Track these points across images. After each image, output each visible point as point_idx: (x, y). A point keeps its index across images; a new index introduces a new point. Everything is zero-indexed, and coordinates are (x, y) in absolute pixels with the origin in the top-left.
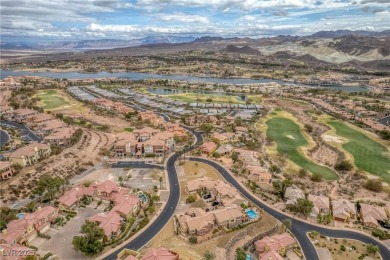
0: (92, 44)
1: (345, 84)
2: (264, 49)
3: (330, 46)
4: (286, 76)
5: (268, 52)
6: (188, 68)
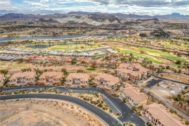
1: (109, 34)
2: (59, 20)
3: (89, 18)
4: (84, 33)
5: (62, 21)
6: (26, 32)
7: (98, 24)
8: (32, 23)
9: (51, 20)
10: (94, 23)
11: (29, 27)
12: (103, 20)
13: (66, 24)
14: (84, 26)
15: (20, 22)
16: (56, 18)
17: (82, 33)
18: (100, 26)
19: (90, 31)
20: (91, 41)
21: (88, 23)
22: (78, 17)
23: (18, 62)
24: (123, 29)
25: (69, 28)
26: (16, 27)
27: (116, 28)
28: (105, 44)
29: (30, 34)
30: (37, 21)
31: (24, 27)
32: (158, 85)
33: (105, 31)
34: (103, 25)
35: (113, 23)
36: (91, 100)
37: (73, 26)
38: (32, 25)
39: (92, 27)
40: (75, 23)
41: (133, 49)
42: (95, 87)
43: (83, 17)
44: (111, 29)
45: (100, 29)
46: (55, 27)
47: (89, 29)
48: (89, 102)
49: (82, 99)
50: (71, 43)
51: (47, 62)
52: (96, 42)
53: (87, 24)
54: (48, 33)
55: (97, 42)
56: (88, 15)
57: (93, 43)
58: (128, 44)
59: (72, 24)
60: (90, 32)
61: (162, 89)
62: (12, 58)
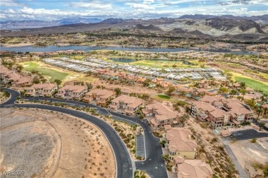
0: (20, 24)
1: (232, 50)
2: (162, 27)
3: (206, 25)
4: (192, 46)
5: (166, 28)
6: (117, 41)
7: (218, 33)
8: (127, 30)
9: (151, 27)
10: (213, 33)
11: (123, 35)
12: (230, 27)
13: (170, 32)
14: (195, 36)
15: (115, 29)
16: (160, 23)
17: (189, 46)
18: (221, 37)
19: (202, 44)
20: (194, 58)
21: (203, 32)
22: (190, 23)
23: (86, 74)
24: (262, 43)
25: (172, 38)
26: (109, 35)
27: (249, 41)
28: (215, 65)
29: (120, 44)
30: (134, 28)
31: (116, 35)
32: (254, 142)
33: (226, 45)
34: (227, 36)
35: (246, 32)
36: (122, 131)
37: (178, 35)
38: (127, 32)
39: (207, 37)
40: (183, 32)
41: (262, 78)
42: (141, 118)
43: (198, 23)
44: (239, 43)
45: (219, 41)
46: (154, 36)
47: (202, 41)
48: (118, 133)
49: (114, 127)
50: (165, 58)
51: (116, 79)
52: (201, 60)
53: (201, 33)
54: (143, 43)
55: (203, 61)
56: (207, 20)
57: (196, 61)
58: (255, 68)
59: (178, 32)
60: (202, 46)
61: (257, 150)
62: (84, 69)
